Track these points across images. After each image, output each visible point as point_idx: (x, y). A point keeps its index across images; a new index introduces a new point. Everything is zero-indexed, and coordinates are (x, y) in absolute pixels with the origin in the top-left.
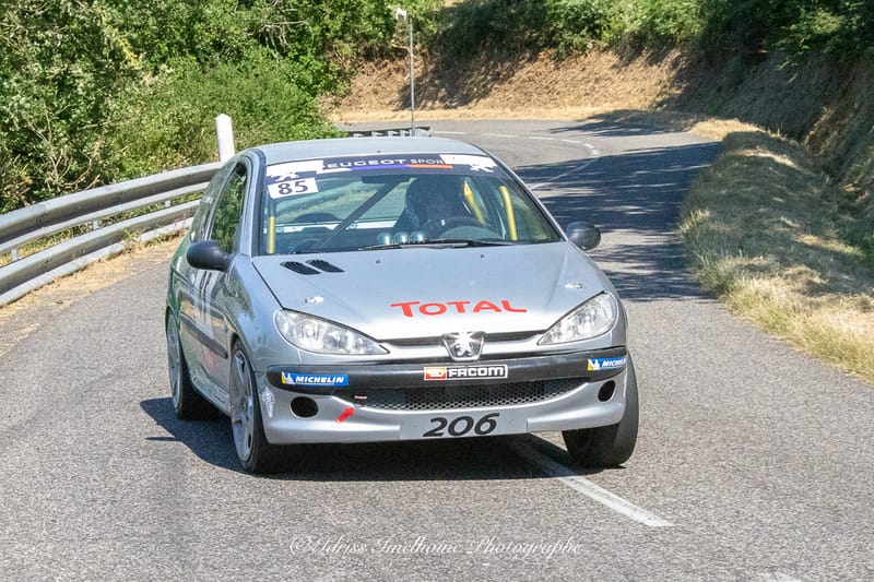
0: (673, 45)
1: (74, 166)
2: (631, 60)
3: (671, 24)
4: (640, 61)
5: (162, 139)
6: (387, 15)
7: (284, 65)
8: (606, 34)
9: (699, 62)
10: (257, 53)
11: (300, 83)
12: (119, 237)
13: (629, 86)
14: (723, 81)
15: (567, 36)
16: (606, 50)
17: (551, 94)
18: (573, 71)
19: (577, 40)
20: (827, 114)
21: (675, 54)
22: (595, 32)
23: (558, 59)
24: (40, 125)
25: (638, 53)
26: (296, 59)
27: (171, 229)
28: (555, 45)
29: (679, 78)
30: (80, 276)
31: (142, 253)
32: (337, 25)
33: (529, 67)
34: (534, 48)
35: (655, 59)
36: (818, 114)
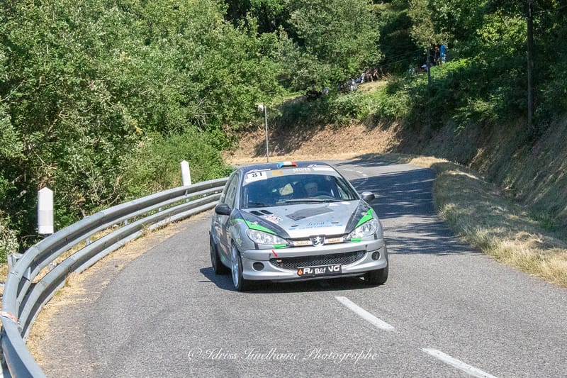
0: (394, 120)
1: (105, 191)
2: (372, 128)
3: (393, 109)
4: (377, 129)
5: (147, 175)
6: (256, 109)
7: (204, 135)
8: (359, 116)
9: (408, 128)
10: (192, 129)
11: (213, 144)
12: (139, 228)
13: (372, 141)
14: (421, 137)
15: (339, 117)
16: (359, 123)
17: (332, 147)
18: (343, 134)
19: (344, 119)
20: (480, 152)
21: (395, 125)
22: (353, 115)
23: (335, 129)
24: (88, 170)
25: (376, 124)
26: (211, 131)
27: (163, 222)
28: (333, 122)
29: (398, 136)
30: (122, 250)
31: (150, 236)
32: (231, 114)
33: (321, 134)
34: (322, 124)
35: (385, 128)
36: (475, 153)
